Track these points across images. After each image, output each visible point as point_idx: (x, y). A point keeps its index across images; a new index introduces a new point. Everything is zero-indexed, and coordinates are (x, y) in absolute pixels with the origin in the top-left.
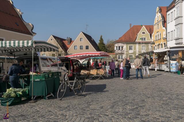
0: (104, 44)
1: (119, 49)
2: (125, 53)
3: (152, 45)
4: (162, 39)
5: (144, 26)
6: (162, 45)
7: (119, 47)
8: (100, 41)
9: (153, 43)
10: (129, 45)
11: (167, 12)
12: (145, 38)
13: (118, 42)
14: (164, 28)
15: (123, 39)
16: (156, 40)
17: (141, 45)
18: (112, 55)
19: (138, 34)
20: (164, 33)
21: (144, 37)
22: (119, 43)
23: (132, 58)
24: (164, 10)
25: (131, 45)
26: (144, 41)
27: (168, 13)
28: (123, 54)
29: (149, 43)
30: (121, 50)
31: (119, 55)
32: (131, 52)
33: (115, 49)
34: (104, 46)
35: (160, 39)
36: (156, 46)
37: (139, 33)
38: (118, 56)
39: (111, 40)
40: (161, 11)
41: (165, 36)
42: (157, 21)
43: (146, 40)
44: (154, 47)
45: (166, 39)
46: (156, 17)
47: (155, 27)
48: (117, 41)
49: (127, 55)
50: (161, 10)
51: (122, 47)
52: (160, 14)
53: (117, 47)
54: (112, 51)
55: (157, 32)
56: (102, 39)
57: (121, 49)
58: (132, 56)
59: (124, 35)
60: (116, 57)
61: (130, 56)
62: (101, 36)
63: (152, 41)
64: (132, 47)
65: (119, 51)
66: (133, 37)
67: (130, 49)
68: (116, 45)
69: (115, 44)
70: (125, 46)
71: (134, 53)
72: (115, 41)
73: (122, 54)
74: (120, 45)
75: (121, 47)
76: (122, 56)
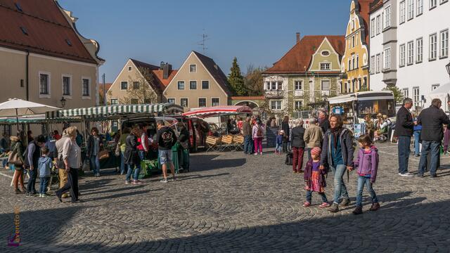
0: (242, 77)
1: (274, 88)
2: (286, 96)
3: (341, 80)
4: (361, 69)
5: (326, 39)
6: (360, 81)
7: (274, 84)
8: (232, 69)
9: (345, 77)
10: (294, 80)
11: (370, 14)
12: (328, 65)
13: (270, 72)
14: (364, 47)
15: (282, 66)
16: (350, 70)
17: (321, 79)
18: (258, 101)
19: (313, 56)
20: (365, 56)
21: (326, 62)
22: (273, 74)
23: (300, 107)
24: (366, 8)
25: (299, 79)
26: (325, 70)
27: (372, 17)
28: (282, 98)
29: (336, 76)
30: (278, 90)
31: (273, 100)
32: (298, 93)
33: (265, 89)
34: (241, 82)
35: (358, 68)
36: (349, 82)
37: (316, 52)
38: (272, 102)
39: (256, 67)
40: (360, 11)
41: (365, 64)
42: (353, 30)
43: (331, 69)
44: (346, 84)
45: (368, 68)
46: (350, 21)
47: (348, 42)
48: (270, 70)
49: (290, 100)
50: (359, 9)
51: (280, 83)
52: (356, 17)
53: (269, 84)
54: (259, 93)
55: (352, 54)
56: (237, 66)
57: (277, 88)
58: (300, 102)
59: (285, 58)
60: (266, 105)
61: (297, 103)
62: (235, 60)
63: (342, 72)
64: (300, 83)
65: (273, 93)
66: (303, 62)
67: (297, 88)
68: (267, 79)
69: (265, 77)
70: (286, 82)
71: (306, 96)
72: (264, 69)
73: (280, 98)
74: (276, 78)
75: (277, 84)
76: (279, 103)
